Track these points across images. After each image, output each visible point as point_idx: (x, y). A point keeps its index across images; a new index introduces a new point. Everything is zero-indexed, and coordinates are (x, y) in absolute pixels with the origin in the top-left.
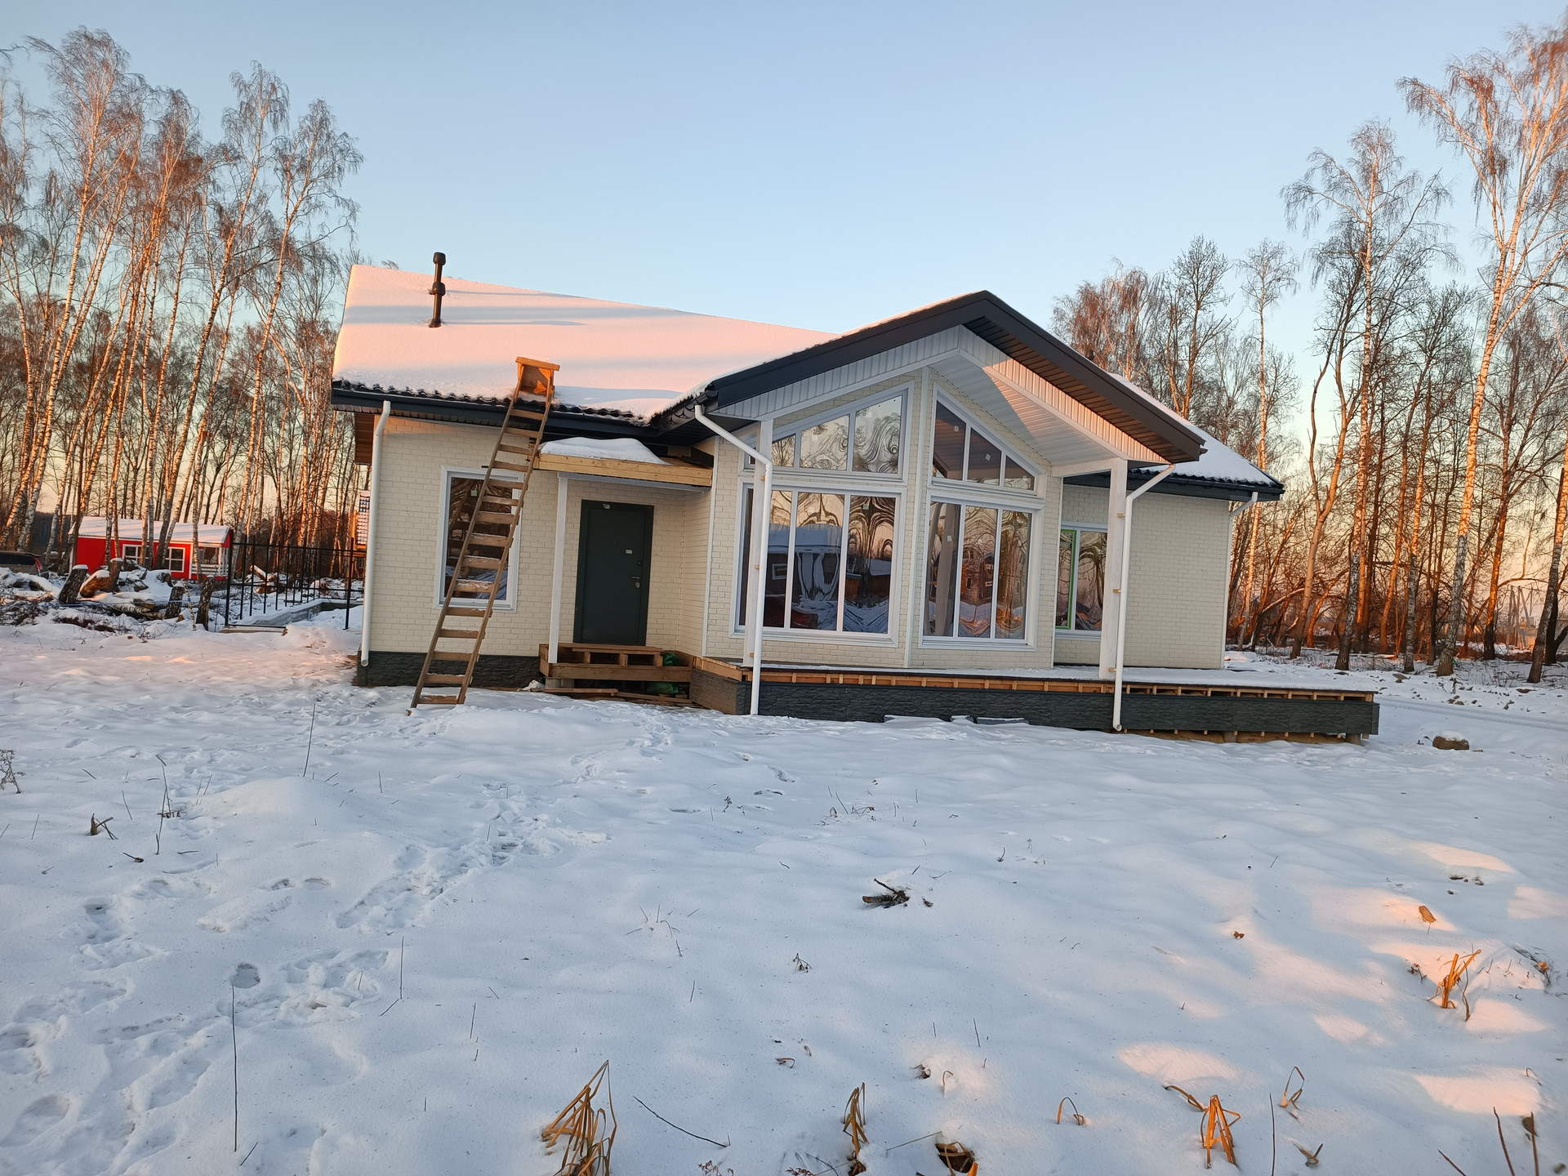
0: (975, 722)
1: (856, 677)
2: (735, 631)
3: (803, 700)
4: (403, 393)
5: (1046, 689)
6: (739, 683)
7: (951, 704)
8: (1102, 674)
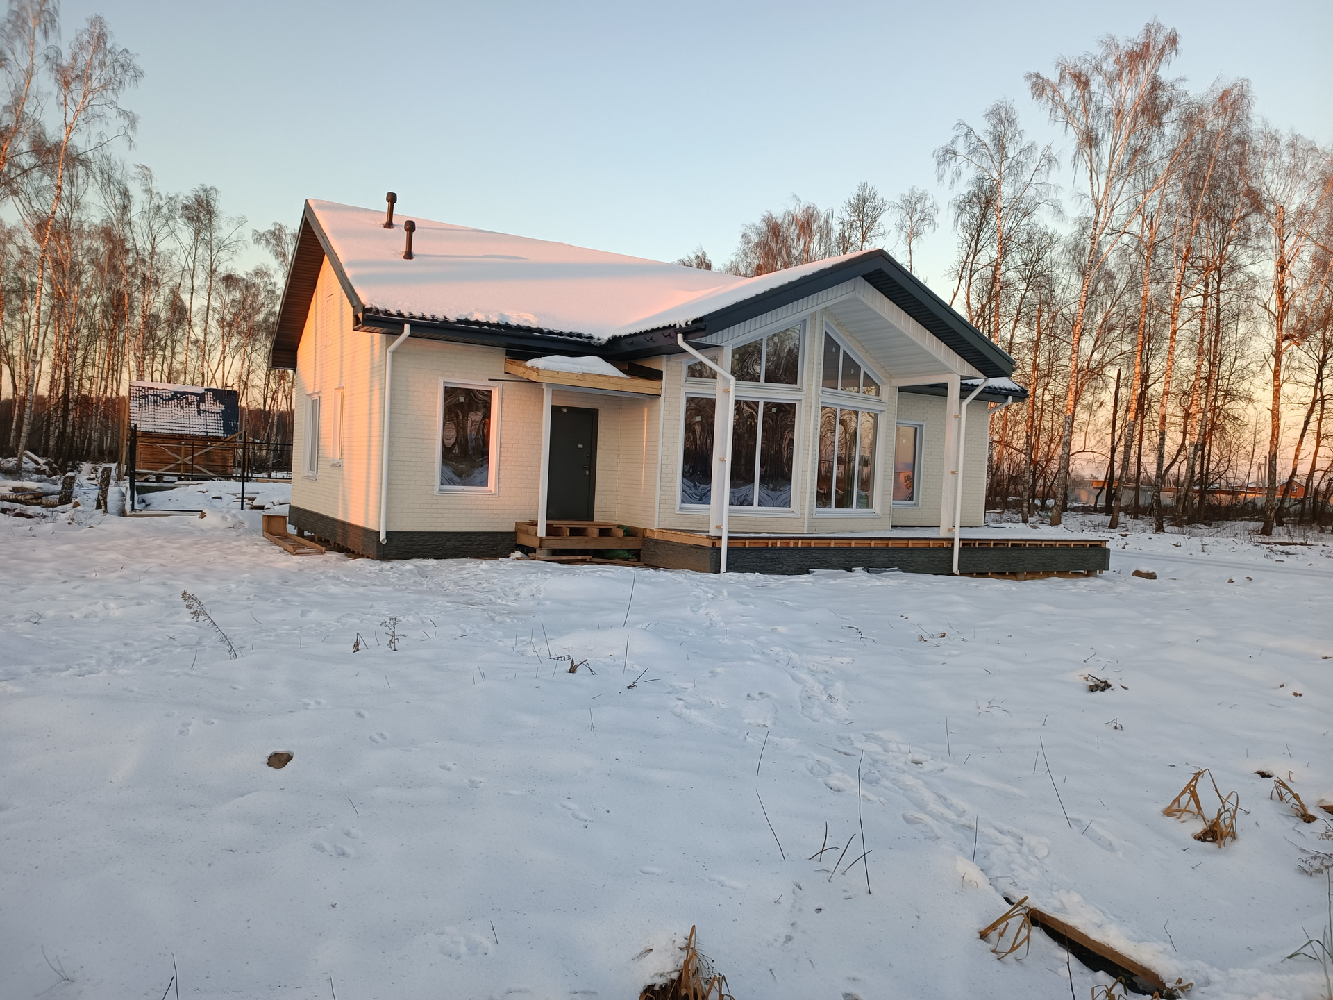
0: (868, 572)
1: (787, 541)
2: (680, 508)
3: (754, 560)
4: (420, 318)
5: (910, 546)
6: (711, 549)
7: (851, 559)
8: (943, 533)
